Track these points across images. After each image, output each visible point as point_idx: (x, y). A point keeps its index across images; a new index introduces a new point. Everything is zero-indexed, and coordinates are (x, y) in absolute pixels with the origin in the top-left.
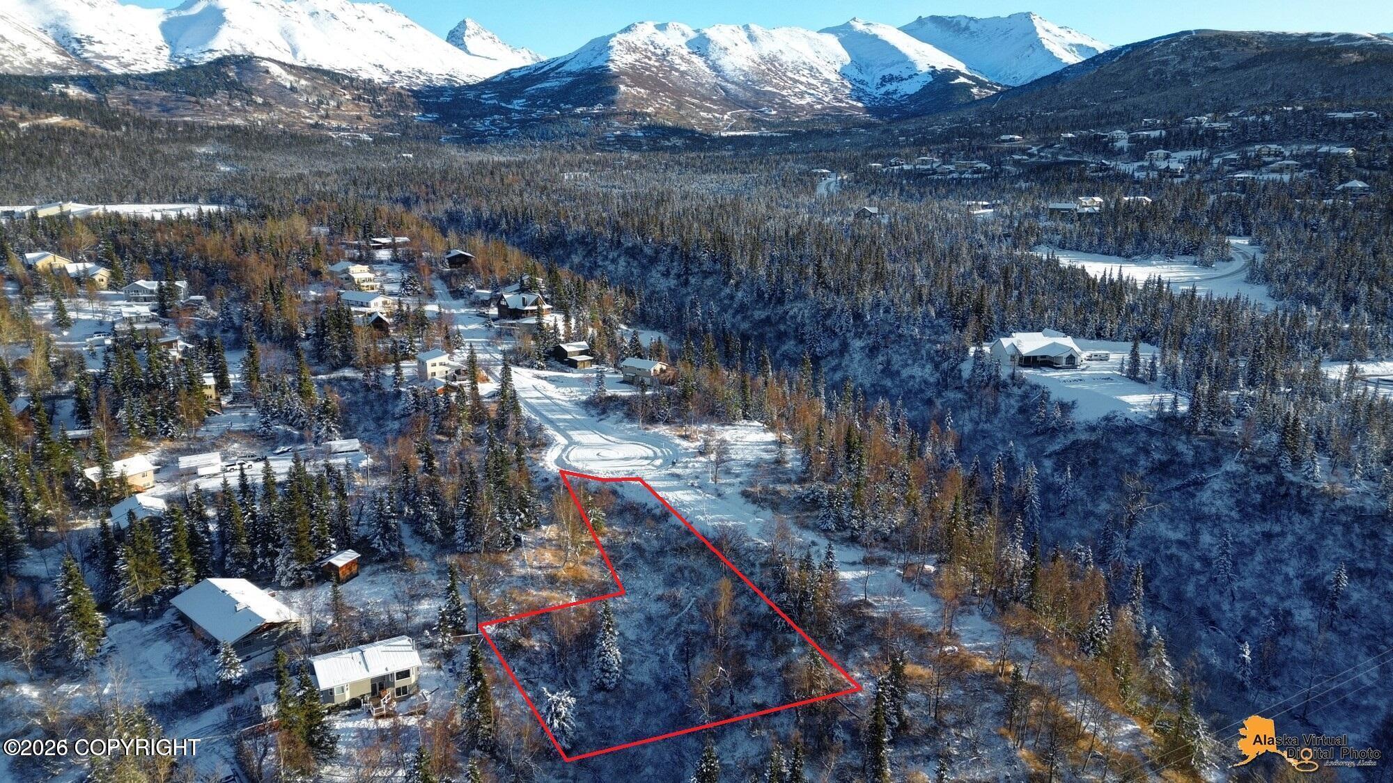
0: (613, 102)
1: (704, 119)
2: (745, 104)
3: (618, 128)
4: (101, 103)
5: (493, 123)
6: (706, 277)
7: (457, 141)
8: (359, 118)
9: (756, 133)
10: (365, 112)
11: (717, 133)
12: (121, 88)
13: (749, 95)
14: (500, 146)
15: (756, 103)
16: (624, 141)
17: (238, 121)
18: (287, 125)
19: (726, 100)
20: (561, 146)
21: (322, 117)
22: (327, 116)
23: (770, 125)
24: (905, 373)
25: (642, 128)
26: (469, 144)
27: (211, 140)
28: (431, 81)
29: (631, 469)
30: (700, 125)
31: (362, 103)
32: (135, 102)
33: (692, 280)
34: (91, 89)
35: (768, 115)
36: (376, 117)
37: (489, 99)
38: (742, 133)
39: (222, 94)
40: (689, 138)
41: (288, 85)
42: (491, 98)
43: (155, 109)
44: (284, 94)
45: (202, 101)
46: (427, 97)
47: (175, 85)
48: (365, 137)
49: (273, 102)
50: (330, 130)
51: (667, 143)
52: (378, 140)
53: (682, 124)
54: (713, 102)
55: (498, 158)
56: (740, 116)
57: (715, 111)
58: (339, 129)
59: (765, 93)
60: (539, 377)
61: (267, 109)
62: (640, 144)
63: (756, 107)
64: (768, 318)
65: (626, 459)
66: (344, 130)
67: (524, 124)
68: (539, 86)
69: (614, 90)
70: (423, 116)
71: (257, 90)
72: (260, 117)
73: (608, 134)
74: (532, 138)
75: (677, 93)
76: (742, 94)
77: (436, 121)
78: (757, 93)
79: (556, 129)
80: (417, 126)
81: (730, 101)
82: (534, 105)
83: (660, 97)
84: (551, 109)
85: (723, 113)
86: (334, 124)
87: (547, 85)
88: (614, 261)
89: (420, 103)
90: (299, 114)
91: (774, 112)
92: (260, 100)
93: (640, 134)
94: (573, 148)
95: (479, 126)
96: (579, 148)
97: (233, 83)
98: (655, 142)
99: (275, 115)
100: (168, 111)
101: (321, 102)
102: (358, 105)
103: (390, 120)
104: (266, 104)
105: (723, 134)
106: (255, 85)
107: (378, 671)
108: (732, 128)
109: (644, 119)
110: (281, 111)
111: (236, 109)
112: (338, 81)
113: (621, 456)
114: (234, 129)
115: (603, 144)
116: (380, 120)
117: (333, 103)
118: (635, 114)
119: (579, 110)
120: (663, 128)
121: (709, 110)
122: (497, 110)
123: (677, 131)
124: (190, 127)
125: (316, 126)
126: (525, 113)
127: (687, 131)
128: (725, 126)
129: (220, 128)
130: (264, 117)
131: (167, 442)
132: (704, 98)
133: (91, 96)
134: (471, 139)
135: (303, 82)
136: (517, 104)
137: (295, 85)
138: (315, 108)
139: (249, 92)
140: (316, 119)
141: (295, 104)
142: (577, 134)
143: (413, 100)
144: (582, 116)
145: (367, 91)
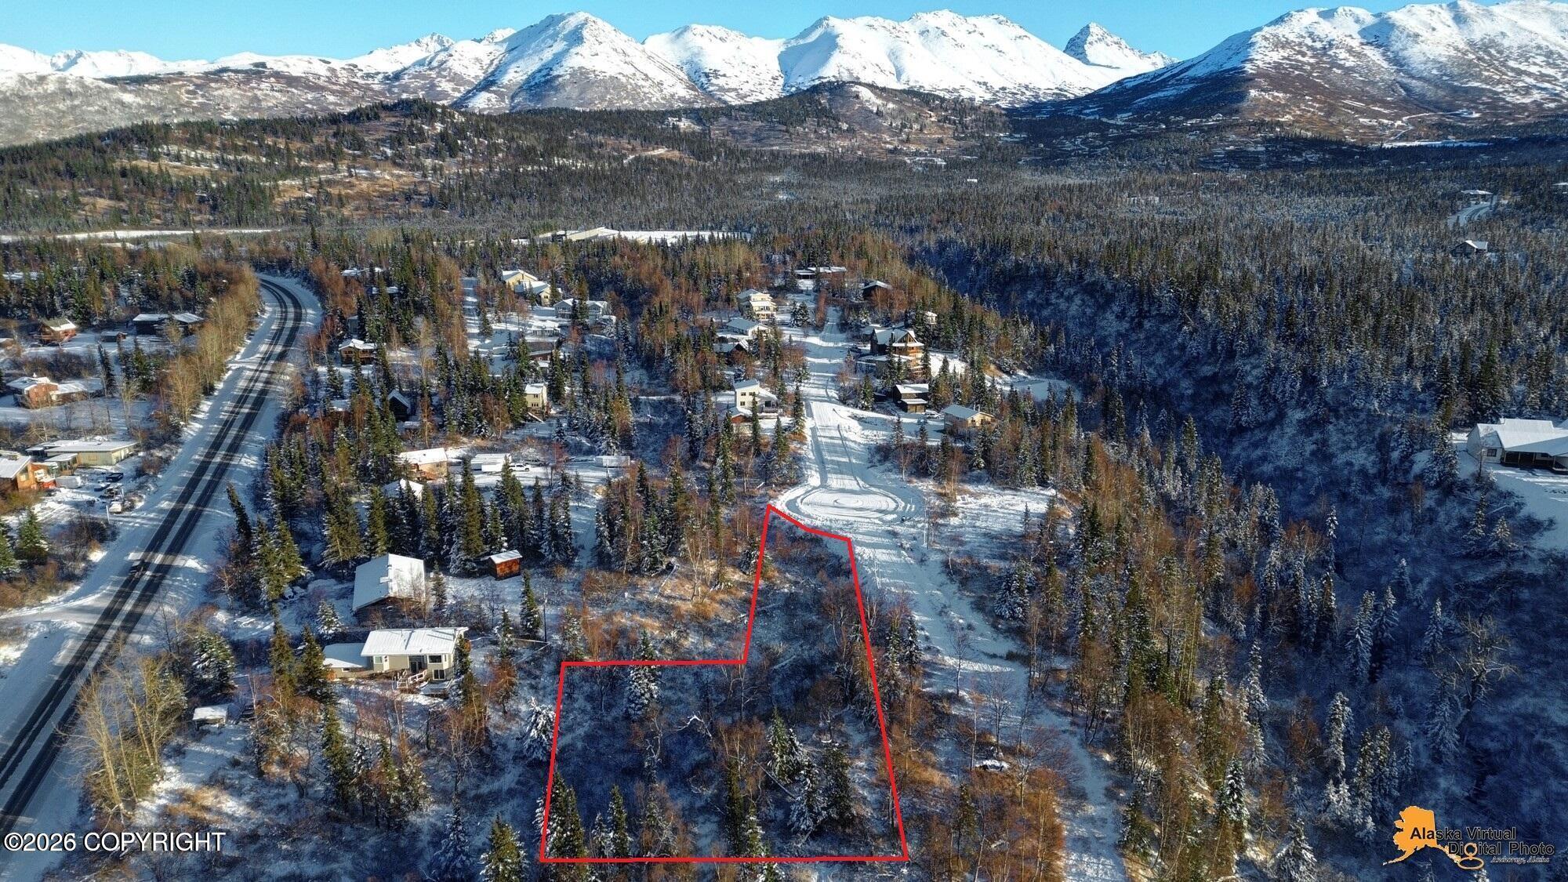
0: (1237, 111)
1: (1363, 126)
2: (1435, 106)
3: (1233, 143)
4: (705, 134)
5: (1084, 142)
6: (1164, 322)
7: (1035, 163)
8: (940, 141)
9: (1438, 143)
10: (948, 136)
11: (1377, 145)
12: (724, 119)
13: (1441, 93)
14: (1081, 167)
15: (1450, 104)
16: (1240, 158)
17: (821, 149)
18: (866, 151)
19: (1405, 100)
20: (1154, 165)
21: (902, 142)
22: (908, 141)
23: (1469, 132)
24: (1341, 459)
25: (1266, 141)
26: (1047, 166)
27: (789, 168)
28: (1037, 96)
29: (852, 519)
30: (1353, 135)
31: (947, 125)
32: (734, 132)
33: (1147, 325)
34: (699, 121)
35: (1465, 119)
36: (958, 139)
37: (1090, 114)
38: (1416, 143)
39: (811, 122)
40: (1331, 152)
41: (875, 109)
42: (1093, 113)
43: (750, 139)
44: (870, 119)
45: (791, 130)
46: (1022, 115)
47: (770, 115)
48: (940, 162)
49: (857, 127)
50: (906, 154)
51: (1296, 159)
52: (953, 165)
53: (1330, 134)
54: (1385, 104)
55: (1073, 181)
56: (1423, 120)
57: (1385, 116)
58: (917, 153)
59: (1467, 90)
60: (855, 417)
61: (850, 135)
62: (1258, 161)
63: (1450, 109)
64: (1215, 374)
65: (861, 509)
66: (921, 154)
67: (1118, 141)
68: (1152, 96)
69: (1242, 96)
70: (1011, 136)
71: (844, 115)
72: (842, 144)
73: (1218, 150)
74: (1122, 158)
75: (1331, 96)
76: (1431, 93)
77: (1023, 142)
78: (1455, 90)
79: (1153, 146)
80: (999, 149)
81: (1411, 102)
82: (1141, 119)
83: (1305, 102)
84: (1158, 122)
85: (1398, 117)
86: (913, 148)
87: (1161, 94)
88: (1069, 299)
89: (1011, 122)
90: (880, 140)
91: (1476, 115)
92: (845, 126)
93: (1261, 149)
94: (1168, 166)
95: (1068, 146)
96: (1175, 167)
97: (824, 109)
98: (1279, 157)
99: (856, 142)
100: (760, 141)
101: (904, 126)
102: (942, 128)
103: (973, 142)
104: (850, 130)
105: (1387, 145)
106: (843, 111)
107: (414, 650)
108: (1404, 137)
109: (1272, 130)
110: (864, 137)
111: (821, 137)
112: (927, 103)
113: (859, 505)
114: (814, 157)
115: (1207, 163)
116: (962, 143)
117: (916, 126)
118: (1263, 123)
119: (1189, 123)
120: (1298, 139)
121: (1376, 115)
122: (1097, 126)
123: (1316, 144)
124: (775, 155)
125: (895, 151)
126: (1128, 127)
127: (1330, 142)
128: (1393, 134)
129: (802, 156)
130: (846, 143)
131: (479, 441)
132: (1374, 100)
133: (698, 128)
134: (1054, 160)
135: (891, 106)
136: (1121, 119)
137: (882, 109)
138: (896, 132)
139: (836, 119)
140: (896, 143)
141: (878, 130)
142: (1177, 151)
143: (1004, 118)
144: (1193, 128)
145: (956, 110)
